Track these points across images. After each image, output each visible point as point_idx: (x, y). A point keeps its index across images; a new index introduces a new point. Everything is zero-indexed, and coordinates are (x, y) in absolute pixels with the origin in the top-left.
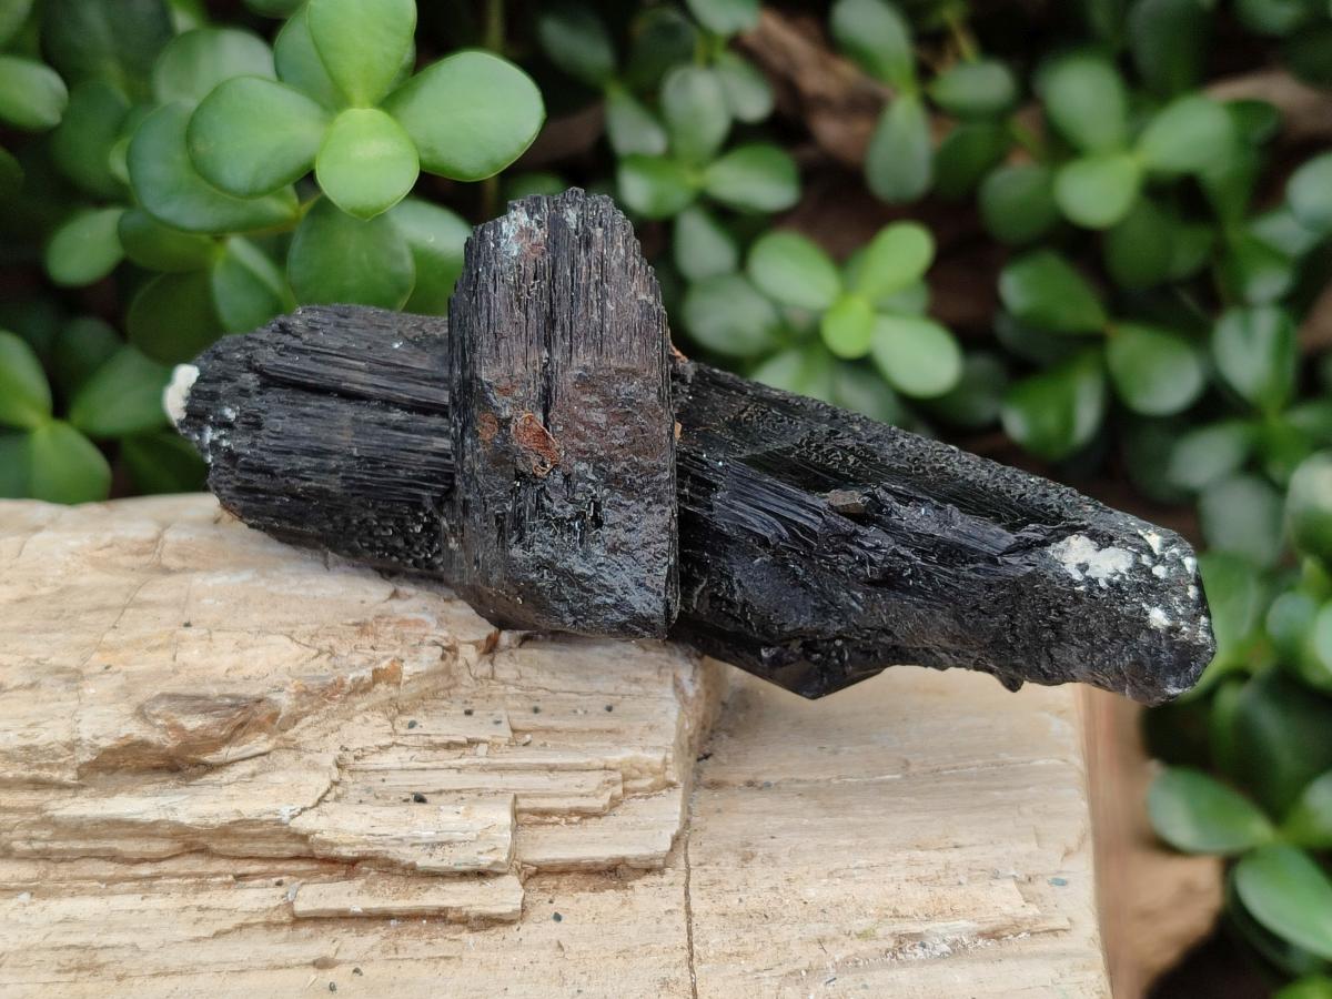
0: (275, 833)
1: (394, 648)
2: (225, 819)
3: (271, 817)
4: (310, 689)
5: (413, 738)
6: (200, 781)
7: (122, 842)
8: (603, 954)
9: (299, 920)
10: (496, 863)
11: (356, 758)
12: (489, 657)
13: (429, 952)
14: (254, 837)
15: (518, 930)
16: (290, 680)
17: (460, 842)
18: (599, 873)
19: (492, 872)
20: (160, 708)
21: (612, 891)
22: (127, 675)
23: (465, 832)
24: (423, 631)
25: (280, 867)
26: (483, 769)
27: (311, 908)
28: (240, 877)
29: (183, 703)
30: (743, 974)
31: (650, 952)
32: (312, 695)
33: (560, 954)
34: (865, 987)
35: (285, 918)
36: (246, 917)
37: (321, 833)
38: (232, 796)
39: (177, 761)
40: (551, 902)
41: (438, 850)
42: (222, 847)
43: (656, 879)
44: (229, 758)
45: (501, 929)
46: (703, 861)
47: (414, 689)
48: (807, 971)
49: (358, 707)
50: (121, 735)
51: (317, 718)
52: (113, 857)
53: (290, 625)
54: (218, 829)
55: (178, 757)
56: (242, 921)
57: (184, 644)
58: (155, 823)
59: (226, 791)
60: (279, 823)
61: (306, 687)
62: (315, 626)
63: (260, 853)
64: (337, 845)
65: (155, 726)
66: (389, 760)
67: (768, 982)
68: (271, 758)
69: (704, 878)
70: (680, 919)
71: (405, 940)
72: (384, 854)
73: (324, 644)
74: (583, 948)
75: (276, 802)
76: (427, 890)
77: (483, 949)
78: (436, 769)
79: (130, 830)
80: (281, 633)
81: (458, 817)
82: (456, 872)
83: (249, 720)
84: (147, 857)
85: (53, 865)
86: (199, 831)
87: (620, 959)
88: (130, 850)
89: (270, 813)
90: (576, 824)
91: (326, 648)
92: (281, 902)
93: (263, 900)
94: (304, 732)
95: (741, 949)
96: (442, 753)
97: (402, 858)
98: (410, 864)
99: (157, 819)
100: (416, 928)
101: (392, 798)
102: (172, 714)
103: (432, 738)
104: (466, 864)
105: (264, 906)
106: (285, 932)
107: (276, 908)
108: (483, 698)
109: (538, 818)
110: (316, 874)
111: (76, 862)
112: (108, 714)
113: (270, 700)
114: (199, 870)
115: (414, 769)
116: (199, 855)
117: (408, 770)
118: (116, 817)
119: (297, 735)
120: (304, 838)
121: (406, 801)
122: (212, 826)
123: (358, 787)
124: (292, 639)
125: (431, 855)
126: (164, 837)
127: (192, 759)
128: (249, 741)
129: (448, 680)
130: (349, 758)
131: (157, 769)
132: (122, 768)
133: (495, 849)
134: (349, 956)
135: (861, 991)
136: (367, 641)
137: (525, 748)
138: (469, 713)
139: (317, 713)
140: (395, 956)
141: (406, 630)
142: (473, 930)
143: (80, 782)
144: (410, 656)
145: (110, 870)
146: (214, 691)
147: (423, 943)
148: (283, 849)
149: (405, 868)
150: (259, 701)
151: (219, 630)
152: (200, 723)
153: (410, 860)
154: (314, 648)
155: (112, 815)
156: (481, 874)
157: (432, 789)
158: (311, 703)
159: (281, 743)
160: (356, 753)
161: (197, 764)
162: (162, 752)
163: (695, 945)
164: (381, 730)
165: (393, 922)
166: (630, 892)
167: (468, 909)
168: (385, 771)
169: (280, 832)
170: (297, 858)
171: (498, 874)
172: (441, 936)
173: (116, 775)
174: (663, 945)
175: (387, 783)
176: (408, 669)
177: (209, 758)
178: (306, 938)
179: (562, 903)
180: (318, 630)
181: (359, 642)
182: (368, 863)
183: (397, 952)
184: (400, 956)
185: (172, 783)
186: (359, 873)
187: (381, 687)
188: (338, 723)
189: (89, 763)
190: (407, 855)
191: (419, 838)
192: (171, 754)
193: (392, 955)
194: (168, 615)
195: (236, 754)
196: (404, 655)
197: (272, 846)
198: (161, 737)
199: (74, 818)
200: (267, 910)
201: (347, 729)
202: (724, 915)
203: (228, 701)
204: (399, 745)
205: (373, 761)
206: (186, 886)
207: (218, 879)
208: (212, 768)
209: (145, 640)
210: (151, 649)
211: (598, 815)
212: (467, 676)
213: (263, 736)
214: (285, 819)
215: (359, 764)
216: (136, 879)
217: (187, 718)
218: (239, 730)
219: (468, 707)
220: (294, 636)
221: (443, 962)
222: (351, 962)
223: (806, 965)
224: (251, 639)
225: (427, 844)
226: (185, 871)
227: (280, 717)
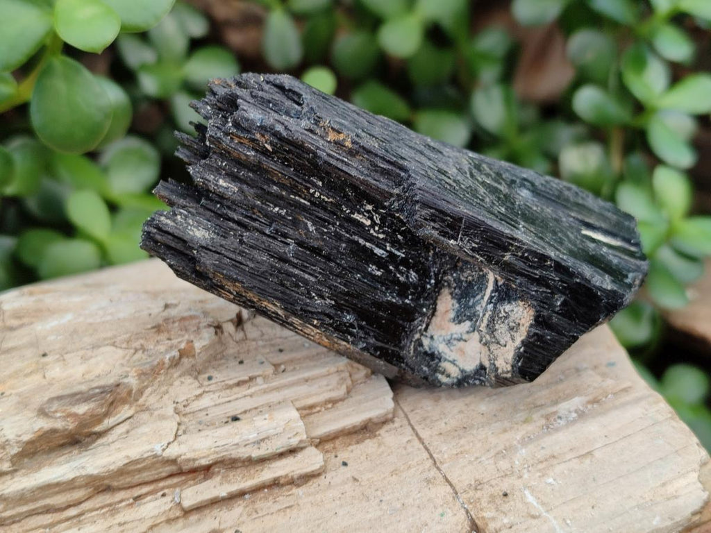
0: (153, 464)
1: (183, 336)
2: (120, 464)
3: (150, 454)
4: (144, 371)
5: (214, 385)
6: (94, 445)
7: (52, 499)
8: (383, 476)
9: (187, 512)
10: (301, 441)
11: (184, 406)
12: (240, 327)
13: (277, 507)
14: (140, 471)
15: (325, 477)
16: (129, 369)
17: (274, 435)
18: (355, 432)
19: (299, 448)
20: (55, 406)
21: (368, 440)
22: (19, 395)
23: (275, 429)
24: (197, 321)
25: (161, 484)
26: (265, 392)
27: (194, 502)
28: (137, 499)
29: (69, 399)
30: (470, 462)
31: (410, 467)
32: (147, 374)
33: (356, 484)
34: (543, 448)
35: (178, 513)
36: (153, 520)
37: (185, 454)
38: (119, 448)
39: (77, 436)
40: (336, 457)
41: (262, 444)
42: (121, 482)
43: (391, 426)
44: (111, 425)
45: (315, 480)
46: (412, 408)
47: (204, 357)
48: (505, 450)
49: (175, 376)
50: (36, 430)
51: (154, 388)
52: (48, 510)
53: (111, 339)
54: (116, 472)
55: (76, 434)
56: (151, 524)
57: (48, 367)
58: (73, 480)
59: (113, 447)
60: (155, 456)
61: (142, 370)
62: (128, 335)
63: (147, 479)
64: (197, 459)
65: (56, 418)
66: (206, 401)
67: (487, 462)
68: (135, 418)
69: (418, 418)
70: (416, 443)
71: (259, 504)
72: (229, 457)
73: (137, 344)
74: (370, 476)
75: (150, 444)
76: (262, 470)
77: (310, 495)
78: (237, 399)
79: (57, 489)
80: (107, 345)
81: (267, 421)
82: (276, 455)
83: (116, 398)
84: (72, 503)
85: (7, 528)
86: (104, 476)
87: (394, 476)
88: (59, 502)
89: (148, 452)
90: (331, 408)
91: (139, 347)
92: (172, 504)
93: (160, 507)
94: (149, 398)
95: (462, 449)
96: (236, 389)
97: (241, 456)
98: (247, 457)
99: (73, 476)
100: (262, 495)
101: (217, 423)
102: (65, 408)
103: (227, 382)
104: (283, 447)
105: (162, 510)
106: (181, 523)
107: (170, 510)
108: (244, 353)
109: (307, 411)
110: (184, 482)
111: (23, 521)
112: (19, 420)
113: (124, 384)
114: (108, 502)
115: (223, 403)
116: (105, 493)
117: (219, 404)
118: (47, 483)
119: (145, 401)
120: (174, 461)
121: (227, 422)
122: (113, 470)
123: (194, 422)
124: (116, 347)
125: (259, 448)
126: (80, 487)
127: (87, 432)
128: (120, 412)
129: (222, 346)
130: (180, 407)
131: (62, 446)
132: (39, 451)
133: (297, 433)
134: (228, 524)
135: (542, 451)
136: (163, 336)
137: (284, 373)
138: (241, 362)
139: (153, 385)
140: (257, 516)
141: (187, 323)
142: (298, 486)
143: (14, 468)
144: (195, 337)
145: (49, 519)
146: (84, 388)
147: (271, 503)
148: (161, 473)
149: (244, 461)
150: (118, 385)
151: (67, 353)
152: (86, 408)
153: (247, 455)
154: (131, 348)
155: (43, 482)
156: (292, 451)
157: (239, 412)
158: (148, 379)
159: (138, 409)
160: (184, 403)
161: (90, 435)
162: (66, 433)
163: (434, 455)
164: (193, 386)
165: (247, 496)
166: (380, 438)
167: (292, 474)
168: (206, 409)
169: (157, 462)
170: (171, 476)
171: (302, 449)
172: (281, 495)
173: (36, 457)
174: (416, 460)
175: (210, 416)
176: (198, 345)
177: (98, 429)
178: (196, 522)
179: (343, 455)
180: (130, 337)
181: (159, 338)
182: (218, 465)
183: (258, 513)
184: (260, 515)
185: (76, 452)
186: (213, 474)
187: (185, 360)
188: (166, 388)
189: (18, 453)
190: (244, 453)
191: (248, 440)
192: (73, 432)
193: (255, 516)
194: (29, 353)
195: (114, 421)
196: (192, 337)
197: (153, 472)
198: (63, 423)
199: (18, 491)
200: (165, 512)
201: (171, 390)
202: (441, 434)
203: (97, 391)
204: (207, 392)
205: (195, 406)
206: (104, 514)
207: (124, 504)
208: (100, 435)
209: (21, 371)
210: (27, 375)
211: (342, 400)
212: (231, 342)
213: (127, 407)
214: (159, 453)
215: (188, 410)
216: (68, 519)
217: (76, 407)
218: (112, 406)
219: (239, 360)
220: (116, 344)
221: (288, 510)
222: (231, 528)
223: (503, 447)
224: (89, 353)
225: (254, 443)
226: (100, 505)
227: (134, 392)
